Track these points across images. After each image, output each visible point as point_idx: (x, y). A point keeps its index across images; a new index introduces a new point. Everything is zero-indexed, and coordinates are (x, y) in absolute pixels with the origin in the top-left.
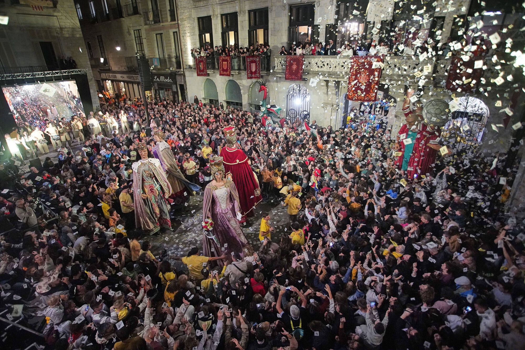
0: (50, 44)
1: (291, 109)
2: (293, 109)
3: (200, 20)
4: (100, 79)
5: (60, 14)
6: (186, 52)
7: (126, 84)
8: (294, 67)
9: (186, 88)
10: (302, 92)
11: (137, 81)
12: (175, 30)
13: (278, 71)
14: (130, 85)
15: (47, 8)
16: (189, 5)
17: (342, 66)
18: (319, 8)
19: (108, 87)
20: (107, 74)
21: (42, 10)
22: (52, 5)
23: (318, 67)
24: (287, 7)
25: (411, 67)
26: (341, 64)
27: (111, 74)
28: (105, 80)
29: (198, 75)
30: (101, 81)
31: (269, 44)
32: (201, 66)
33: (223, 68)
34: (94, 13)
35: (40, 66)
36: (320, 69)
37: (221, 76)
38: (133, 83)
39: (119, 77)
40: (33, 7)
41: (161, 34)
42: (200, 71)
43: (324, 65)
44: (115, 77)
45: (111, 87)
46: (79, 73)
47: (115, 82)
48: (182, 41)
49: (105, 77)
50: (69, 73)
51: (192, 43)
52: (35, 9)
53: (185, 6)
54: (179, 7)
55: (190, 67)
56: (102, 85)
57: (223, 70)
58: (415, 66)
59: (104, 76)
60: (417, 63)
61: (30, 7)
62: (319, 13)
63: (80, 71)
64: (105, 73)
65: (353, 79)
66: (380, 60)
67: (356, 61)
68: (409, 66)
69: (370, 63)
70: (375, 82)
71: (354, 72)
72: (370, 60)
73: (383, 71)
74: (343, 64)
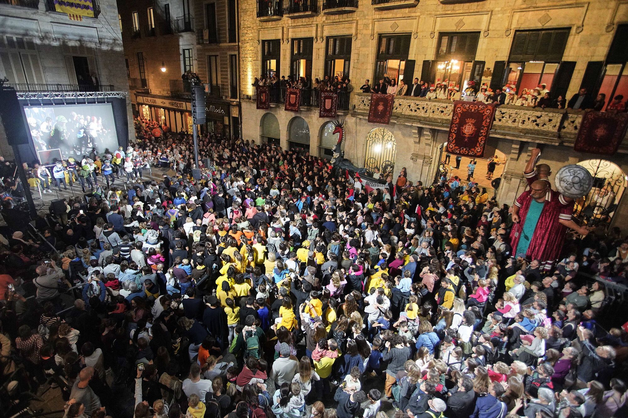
0: (85, 59)
1: (371, 158)
2: (373, 158)
3: (266, 44)
4: (135, 103)
5: (100, 26)
6: (245, 79)
7: (166, 111)
8: (381, 108)
9: (241, 122)
10: (386, 138)
11: (181, 108)
12: (233, 53)
13: (359, 111)
14: (172, 113)
15: (87, 17)
16: (255, 25)
17: (442, 112)
18: (416, 40)
19: (144, 113)
20: (144, 98)
21: (81, 20)
22: (92, 15)
23: (411, 110)
24: (376, 36)
25: (530, 120)
26: (440, 109)
27: (149, 98)
28: (142, 104)
29: (258, 108)
30: (136, 106)
31: (350, 78)
32: (263, 98)
33: (290, 102)
34: (137, 26)
35: (70, 85)
36: (413, 113)
37: (287, 112)
38: (175, 111)
39: (159, 102)
40: (70, 16)
41: (216, 56)
42: (262, 103)
43: (419, 109)
44: (155, 102)
45: (148, 113)
46: (117, 96)
47: (153, 108)
48: (242, 66)
49: (141, 101)
50: (105, 95)
51: (253, 69)
52: (72, 19)
53: (249, 26)
54: (242, 27)
55: (249, 98)
56: (137, 109)
57: (290, 104)
58: (537, 118)
59: (140, 99)
60: (539, 116)
61: (67, 15)
62: (415, 46)
63: (118, 94)
64: (143, 96)
65: (456, 129)
66: (491, 109)
67: (460, 108)
68: (529, 119)
69: (478, 111)
70: (484, 135)
71: (458, 120)
72: (479, 108)
73: (494, 122)
74: (443, 110)
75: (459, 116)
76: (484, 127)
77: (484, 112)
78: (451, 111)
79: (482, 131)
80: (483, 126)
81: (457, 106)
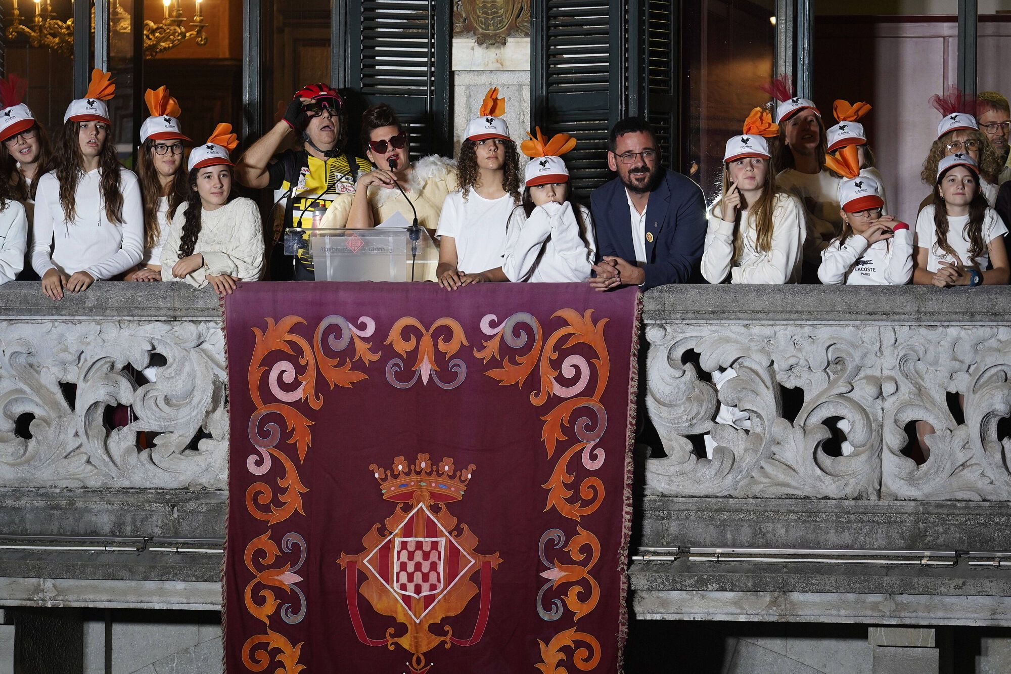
65: (289, 578)
66: (594, 336)
67: (294, 356)
68: (955, 403)
69: (476, 367)
70: (581, 610)
71: (292, 481)
72: (476, 337)
73: (653, 466)
74: (126, 394)
75: (303, 441)
76: (570, 529)
77: (533, 382)
78: (203, 396)
79: (554, 574)
80: (555, 519)
81: (263, 345)
